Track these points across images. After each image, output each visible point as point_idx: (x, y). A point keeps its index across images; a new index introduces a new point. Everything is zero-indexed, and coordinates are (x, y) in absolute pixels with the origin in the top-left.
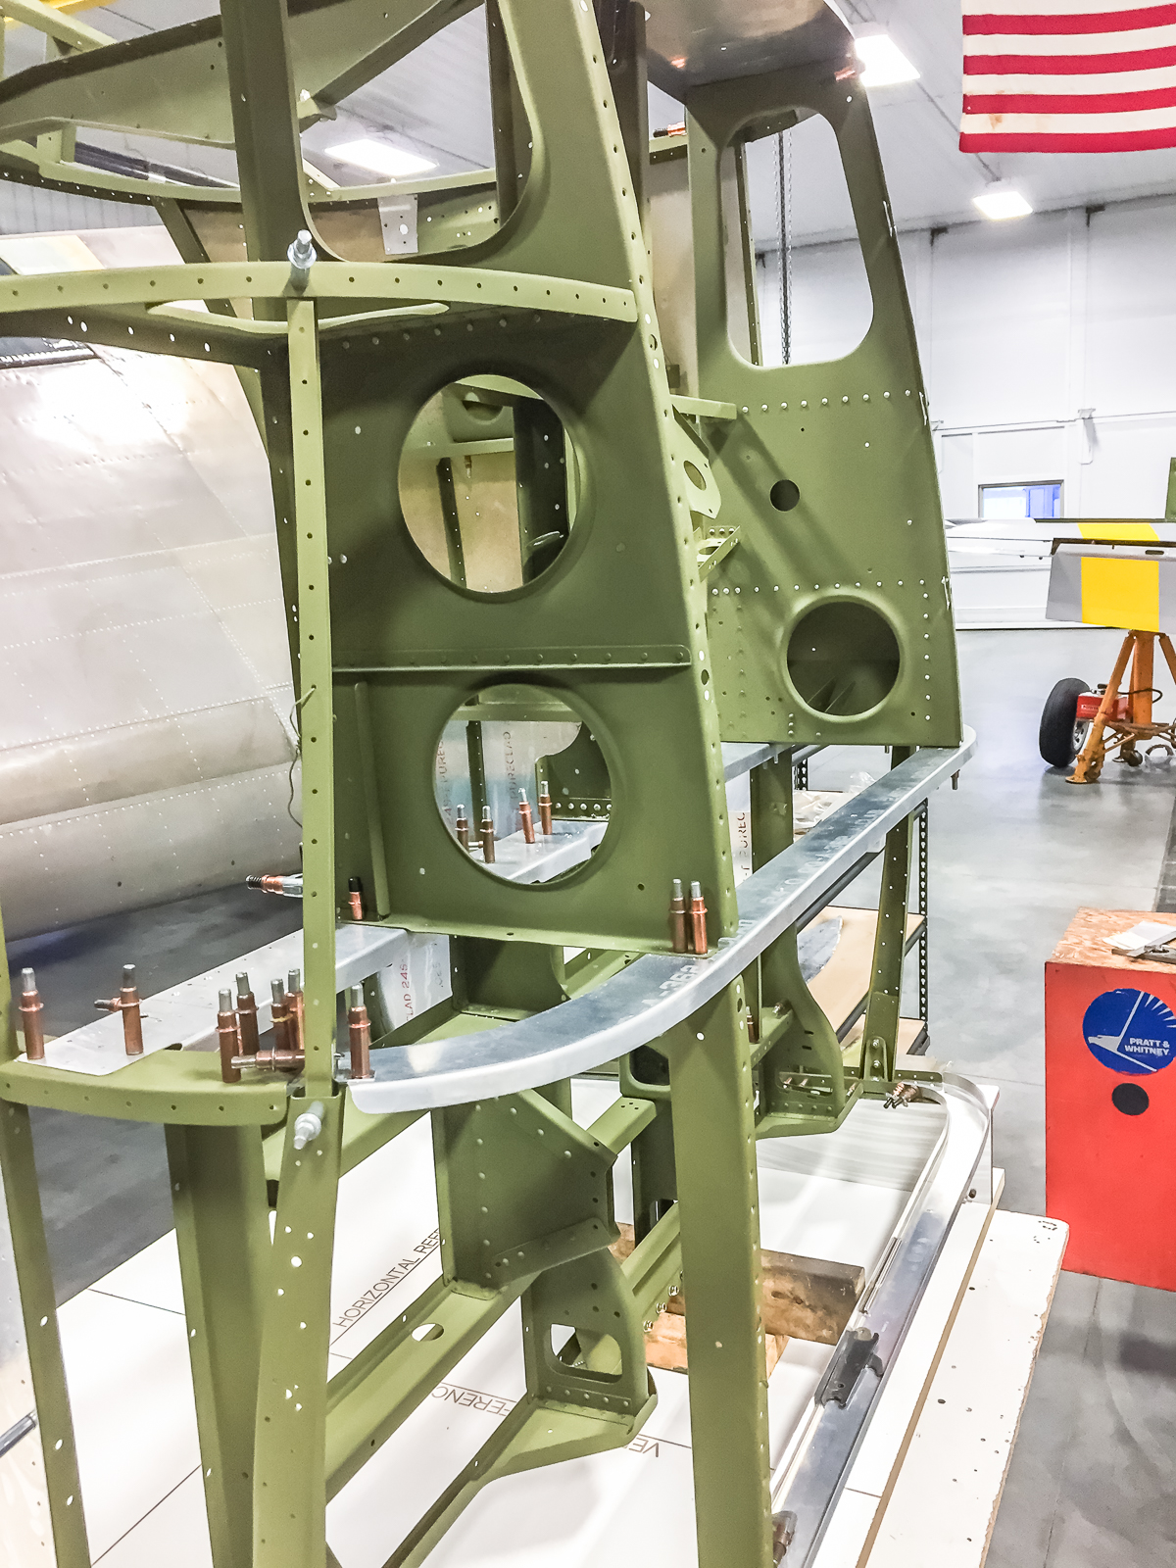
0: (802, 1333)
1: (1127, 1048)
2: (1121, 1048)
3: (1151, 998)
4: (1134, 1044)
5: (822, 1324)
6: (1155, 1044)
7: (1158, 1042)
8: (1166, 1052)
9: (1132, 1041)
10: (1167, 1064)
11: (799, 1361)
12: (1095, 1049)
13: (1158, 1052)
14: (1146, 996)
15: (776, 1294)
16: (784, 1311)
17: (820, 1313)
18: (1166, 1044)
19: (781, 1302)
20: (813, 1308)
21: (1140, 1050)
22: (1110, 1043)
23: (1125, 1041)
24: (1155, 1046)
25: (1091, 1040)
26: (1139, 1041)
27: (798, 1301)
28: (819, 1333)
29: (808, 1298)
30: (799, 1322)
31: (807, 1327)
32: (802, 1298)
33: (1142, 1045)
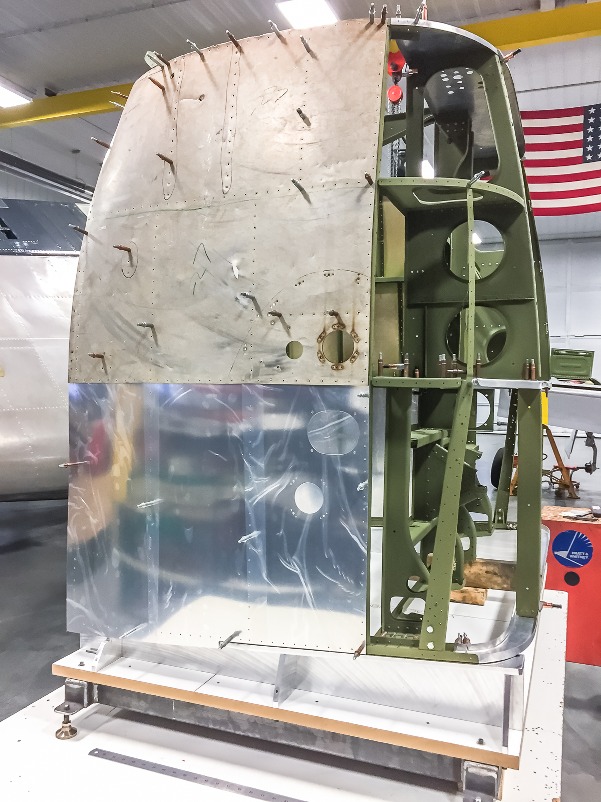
0: (496, 587)
1: (571, 556)
2: (568, 556)
3: (581, 534)
4: (574, 554)
5: (504, 582)
6: (582, 554)
7: (584, 553)
8: (587, 557)
9: (573, 553)
10: (588, 562)
11: (493, 599)
12: (557, 556)
13: (583, 557)
14: (579, 533)
15: (487, 572)
16: (490, 579)
17: (504, 578)
18: (587, 554)
19: (489, 575)
20: (501, 577)
21: (576, 557)
22: (563, 554)
23: (570, 553)
24: (582, 555)
25: (556, 553)
26: (575, 553)
27: (495, 574)
28: (503, 586)
29: (499, 572)
30: (495, 583)
31: (498, 584)
32: (497, 572)
33: (577, 555)
